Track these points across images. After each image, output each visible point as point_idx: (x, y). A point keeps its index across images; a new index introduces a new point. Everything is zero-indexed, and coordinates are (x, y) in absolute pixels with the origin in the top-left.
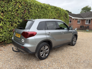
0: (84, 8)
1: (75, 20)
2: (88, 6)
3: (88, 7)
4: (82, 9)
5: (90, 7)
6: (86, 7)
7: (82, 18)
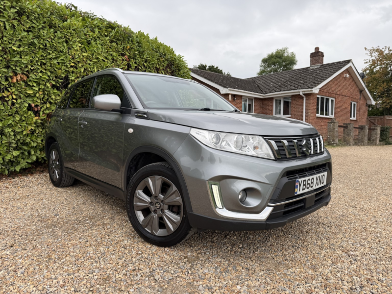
0: (271, 57)
1: (230, 97)
2: (283, 51)
3: (286, 54)
4: (264, 61)
5: (293, 55)
6: (277, 52)
7: (261, 92)
